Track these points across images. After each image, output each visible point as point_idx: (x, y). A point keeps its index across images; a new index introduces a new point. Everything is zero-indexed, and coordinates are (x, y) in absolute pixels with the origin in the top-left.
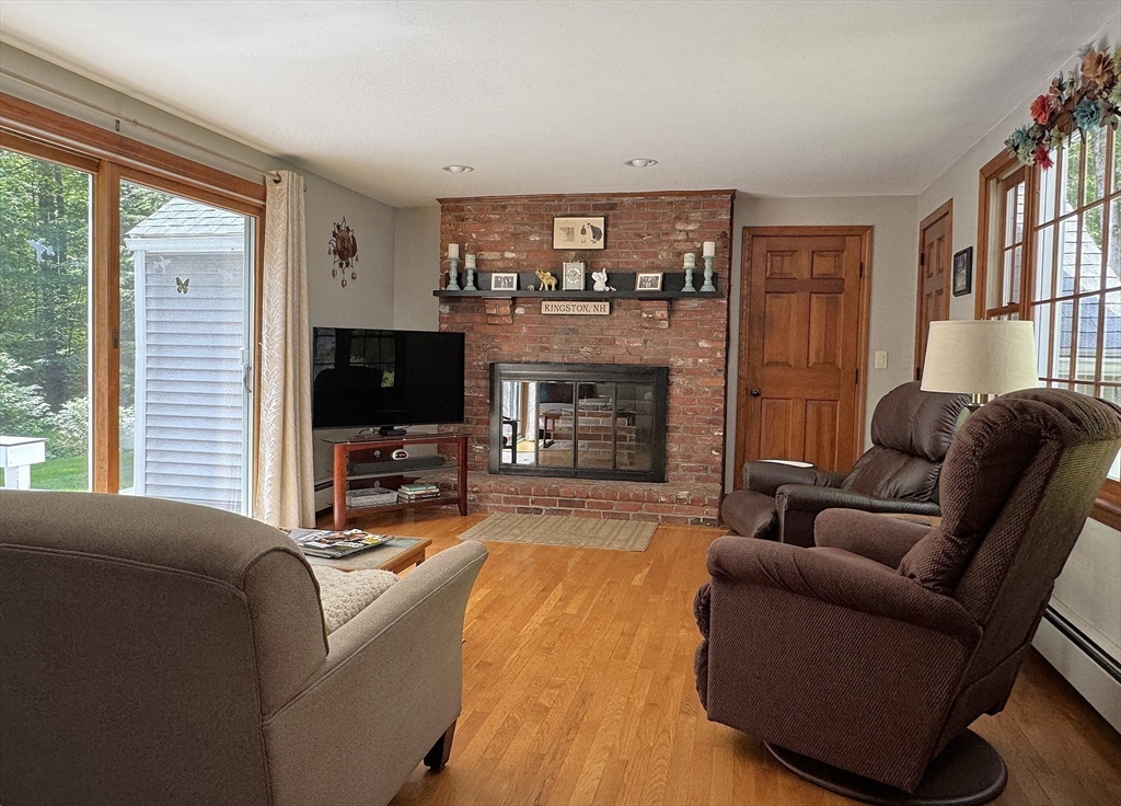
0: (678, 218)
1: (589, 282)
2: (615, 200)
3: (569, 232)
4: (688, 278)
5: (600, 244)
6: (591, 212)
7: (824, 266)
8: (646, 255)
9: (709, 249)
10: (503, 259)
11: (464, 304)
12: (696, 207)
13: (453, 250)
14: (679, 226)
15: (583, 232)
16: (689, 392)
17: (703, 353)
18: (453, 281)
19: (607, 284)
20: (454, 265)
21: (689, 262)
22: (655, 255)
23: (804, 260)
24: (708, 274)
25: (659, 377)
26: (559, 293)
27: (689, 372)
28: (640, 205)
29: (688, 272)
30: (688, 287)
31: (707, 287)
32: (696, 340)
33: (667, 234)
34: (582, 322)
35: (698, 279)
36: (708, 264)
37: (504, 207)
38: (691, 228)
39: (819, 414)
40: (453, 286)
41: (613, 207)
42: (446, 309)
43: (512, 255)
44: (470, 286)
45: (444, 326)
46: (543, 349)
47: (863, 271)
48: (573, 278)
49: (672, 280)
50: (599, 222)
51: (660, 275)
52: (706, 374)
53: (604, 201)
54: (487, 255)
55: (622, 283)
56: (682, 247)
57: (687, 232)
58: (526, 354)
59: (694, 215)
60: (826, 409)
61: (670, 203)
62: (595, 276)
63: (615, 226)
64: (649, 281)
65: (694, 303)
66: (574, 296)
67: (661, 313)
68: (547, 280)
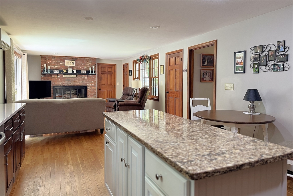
0: (88, 62)
1: (73, 72)
2: (76, 58)
3: (68, 63)
4: (90, 72)
5: (74, 65)
6: (72, 60)
7: (109, 70)
8: (82, 67)
9: (94, 67)
10: (55, 67)
11: (47, 75)
12: (91, 60)
13: (45, 65)
14: (88, 63)
15: (71, 63)
16: (90, 89)
17: (93, 83)
18: (45, 71)
19: (76, 72)
20: (45, 68)
21: (90, 69)
22: (84, 67)
23: (107, 69)
24: (93, 71)
25: (85, 87)
26: (67, 73)
27: (90, 86)
28: (81, 59)
29: (90, 71)
30: (90, 73)
31: (93, 73)
32: (91, 81)
33: (86, 64)
34: (71, 78)
35: (92, 72)
36: (93, 69)
37: (55, 58)
38: (90, 63)
39: (110, 92)
40: (45, 72)
41: (76, 59)
42: (43, 76)
43: (57, 66)
44: (49, 72)
45: (42, 79)
46: (63, 83)
47: (115, 71)
48: (70, 71)
49: (88, 72)
50: (74, 62)
51: (86, 71)
52: (93, 87)
53: (74, 58)
54: (51, 66)
55: (79, 72)
56: (89, 66)
57: (89, 64)
58: (60, 84)
59: (90, 61)
60: (111, 91)
61: (86, 59)
62: (74, 71)
63: (77, 62)
64: (84, 72)
65: (91, 75)
66: (70, 74)
67: (86, 77)
68: (65, 71)
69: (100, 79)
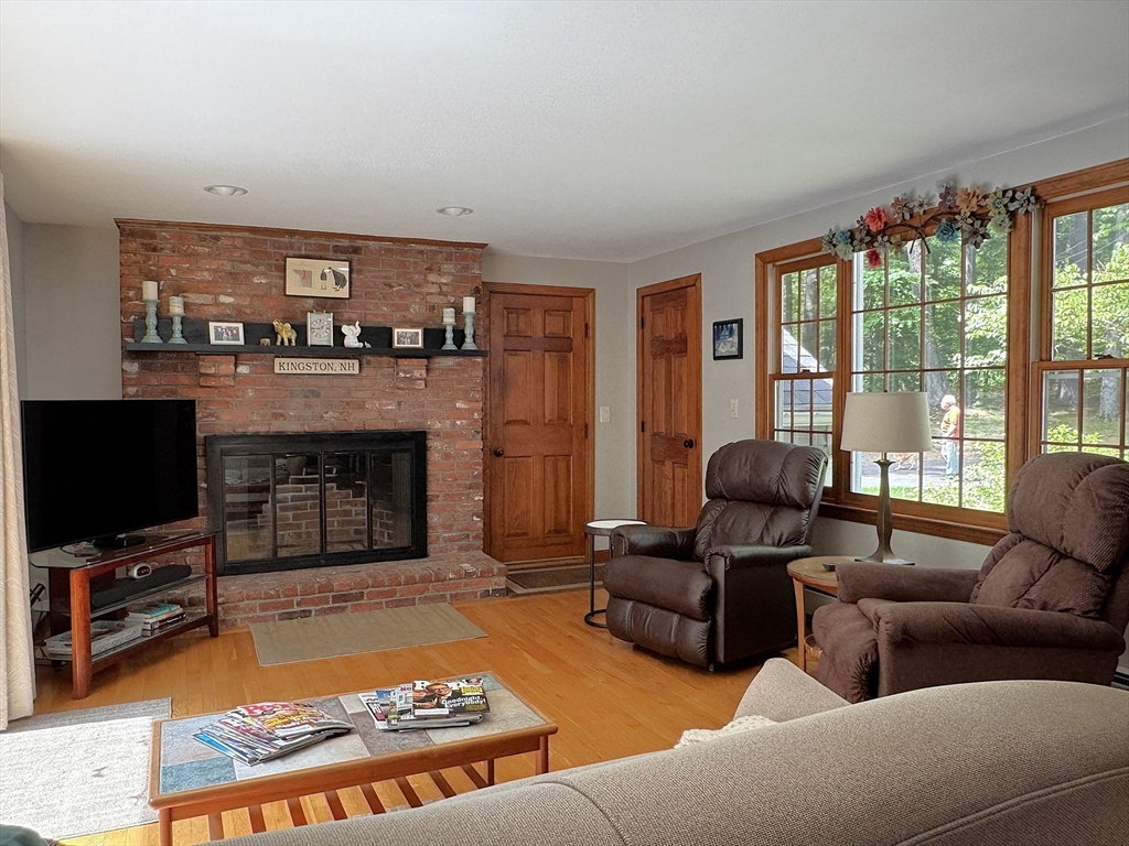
0: (429, 269)
1: (339, 335)
2: (359, 243)
3: (306, 276)
4: (449, 335)
5: (344, 292)
6: (331, 254)
7: (555, 325)
8: (398, 308)
9: (469, 304)
10: (217, 304)
11: (160, 361)
12: (449, 258)
13: (150, 290)
14: (432, 277)
15: (323, 277)
16: (447, 456)
17: (460, 414)
18: (152, 331)
19: (360, 339)
20: (152, 310)
21: (449, 318)
22: (407, 308)
23: (538, 318)
24: (469, 331)
25: (415, 442)
26: (302, 348)
27: (448, 435)
28: (389, 251)
29: (449, 329)
30: (450, 345)
31: (469, 345)
32: (453, 400)
33: (418, 286)
34: (325, 382)
35: (459, 336)
36: (469, 321)
37: (217, 239)
38: (444, 281)
39: (556, 469)
40: (152, 338)
41: (356, 250)
42: (133, 367)
43: (230, 300)
44: (178, 339)
45: (132, 390)
46: (276, 416)
47: (587, 330)
48: (320, 330)
49: (434, 337)
50: (344, 269)
51: (420, 331)
52: (461, 436)
53: (346, 243)
54: (193, 298)
55: (378, 339)
56: (436, 300)
57: (440, 285)
58: (253, 423)
59: (447, 267)
60: (562, 465)
61: (421, 252)
62: (345, 329)
63: (360, 272)
64: (407, 336)
65: (450, 361)
66: (321, 352)
67: (420, 373)
68: (286, 333)
69: (497, 384)
